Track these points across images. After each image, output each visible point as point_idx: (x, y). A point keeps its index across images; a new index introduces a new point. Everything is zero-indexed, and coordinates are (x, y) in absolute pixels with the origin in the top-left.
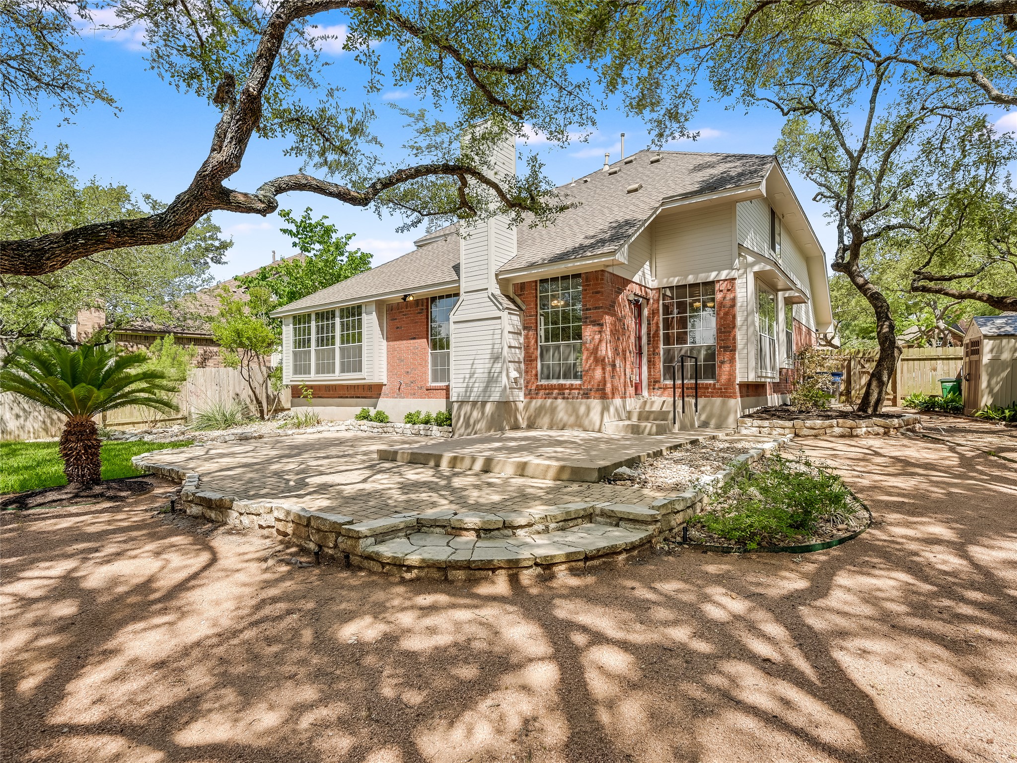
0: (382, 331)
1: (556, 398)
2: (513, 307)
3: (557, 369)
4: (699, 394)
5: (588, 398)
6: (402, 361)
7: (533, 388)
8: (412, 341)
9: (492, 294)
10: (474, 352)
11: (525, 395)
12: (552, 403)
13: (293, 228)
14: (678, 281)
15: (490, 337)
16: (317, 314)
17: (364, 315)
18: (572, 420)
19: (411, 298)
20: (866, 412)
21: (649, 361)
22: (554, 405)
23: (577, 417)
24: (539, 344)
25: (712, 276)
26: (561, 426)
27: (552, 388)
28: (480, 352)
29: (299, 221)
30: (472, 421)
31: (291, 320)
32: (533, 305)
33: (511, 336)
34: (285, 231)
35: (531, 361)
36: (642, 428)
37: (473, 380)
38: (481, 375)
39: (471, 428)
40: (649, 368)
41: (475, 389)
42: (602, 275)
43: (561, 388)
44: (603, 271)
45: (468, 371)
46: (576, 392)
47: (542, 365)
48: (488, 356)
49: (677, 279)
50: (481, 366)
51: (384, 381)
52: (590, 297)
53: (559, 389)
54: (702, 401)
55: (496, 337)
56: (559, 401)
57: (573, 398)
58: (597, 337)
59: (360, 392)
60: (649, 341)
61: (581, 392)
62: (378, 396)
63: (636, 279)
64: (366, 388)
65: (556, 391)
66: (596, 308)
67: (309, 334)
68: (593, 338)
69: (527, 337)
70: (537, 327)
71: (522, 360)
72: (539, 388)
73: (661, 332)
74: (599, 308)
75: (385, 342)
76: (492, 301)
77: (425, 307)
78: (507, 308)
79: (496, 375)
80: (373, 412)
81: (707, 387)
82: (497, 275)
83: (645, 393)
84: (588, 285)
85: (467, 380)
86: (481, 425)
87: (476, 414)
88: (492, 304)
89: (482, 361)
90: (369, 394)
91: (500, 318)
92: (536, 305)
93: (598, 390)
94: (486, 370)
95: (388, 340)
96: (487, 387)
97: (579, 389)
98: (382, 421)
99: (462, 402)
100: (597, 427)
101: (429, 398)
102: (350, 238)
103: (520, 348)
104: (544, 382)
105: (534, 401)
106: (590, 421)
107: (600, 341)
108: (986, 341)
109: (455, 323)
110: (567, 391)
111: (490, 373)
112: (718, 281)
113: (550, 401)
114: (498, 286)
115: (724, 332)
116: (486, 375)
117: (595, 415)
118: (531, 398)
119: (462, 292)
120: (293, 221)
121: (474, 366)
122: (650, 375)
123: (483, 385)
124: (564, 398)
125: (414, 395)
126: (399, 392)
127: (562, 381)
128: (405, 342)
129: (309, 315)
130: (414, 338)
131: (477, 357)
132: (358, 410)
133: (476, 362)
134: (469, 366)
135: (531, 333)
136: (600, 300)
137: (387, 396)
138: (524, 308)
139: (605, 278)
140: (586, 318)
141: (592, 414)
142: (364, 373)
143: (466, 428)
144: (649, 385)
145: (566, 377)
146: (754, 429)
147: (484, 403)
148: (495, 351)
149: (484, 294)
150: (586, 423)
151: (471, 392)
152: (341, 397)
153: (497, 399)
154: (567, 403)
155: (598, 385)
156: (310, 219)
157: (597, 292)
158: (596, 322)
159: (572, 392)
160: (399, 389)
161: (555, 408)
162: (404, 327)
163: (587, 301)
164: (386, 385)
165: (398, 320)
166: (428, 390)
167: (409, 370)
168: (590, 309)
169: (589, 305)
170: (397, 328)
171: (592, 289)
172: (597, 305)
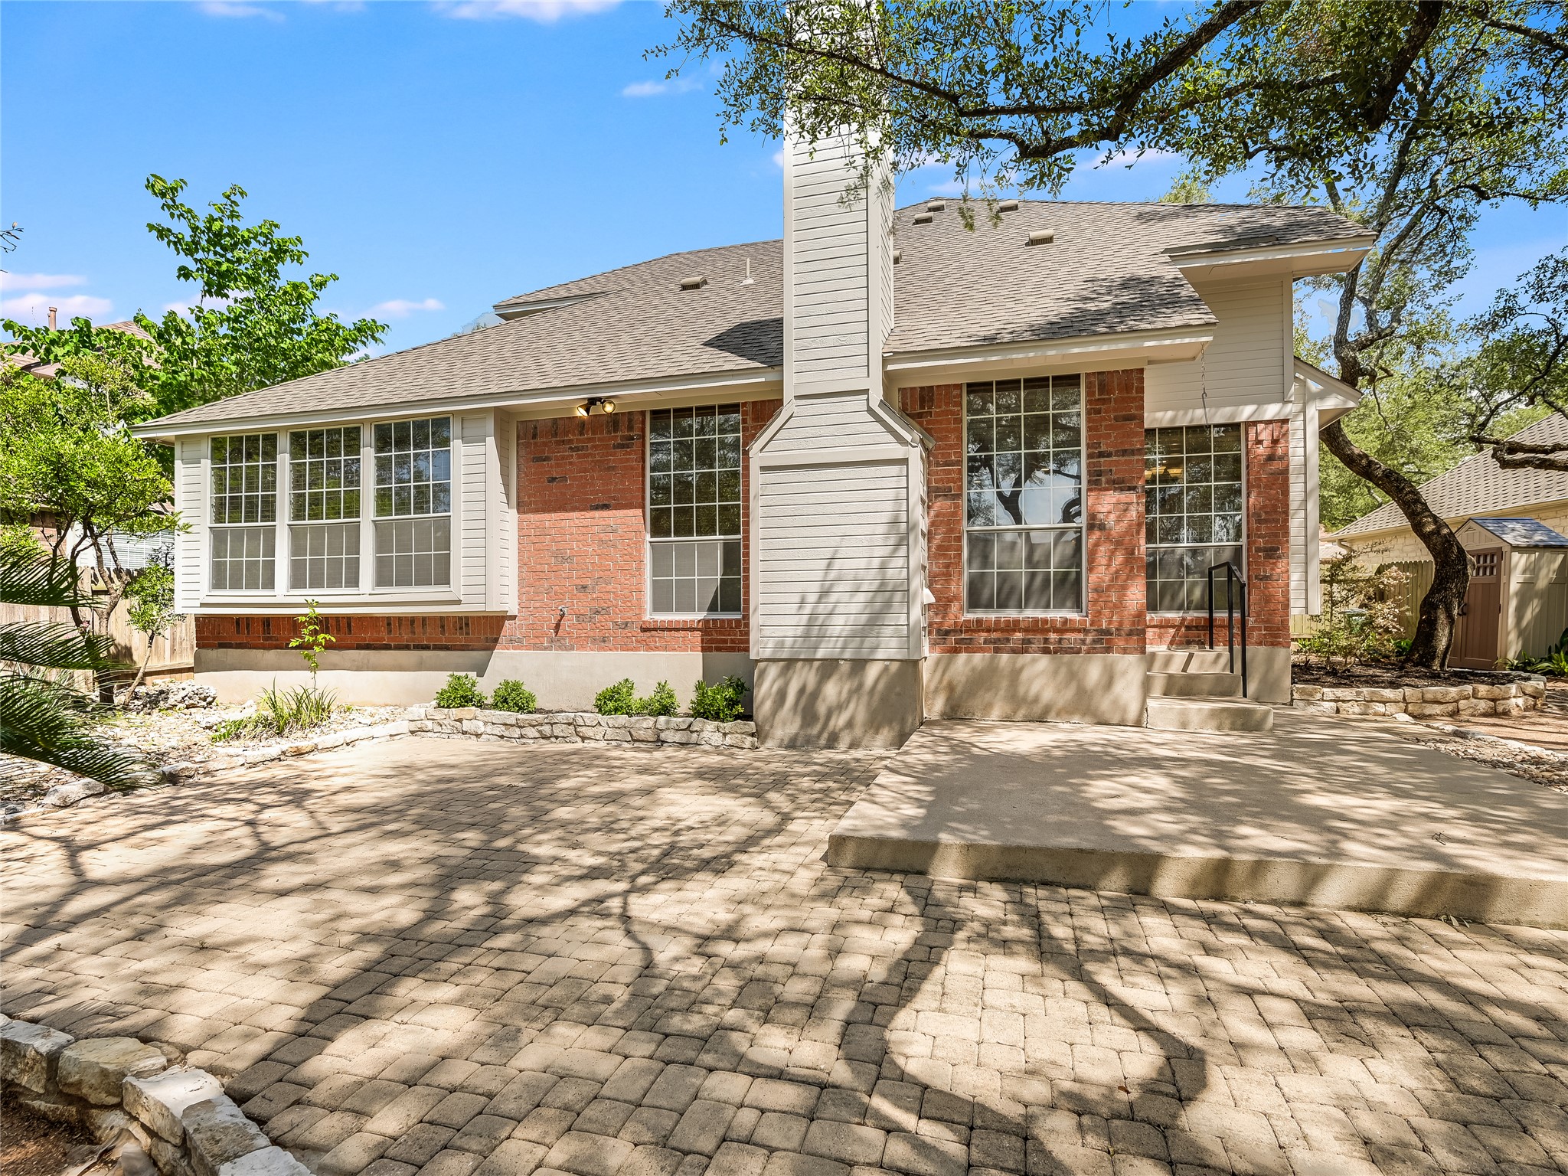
0: (506, 485)
1: (1022, 651)
5: (1108, 651)
6: (565, 559)
7: (954, 626)
8: (597, 514)
11: (932, 643)
12: (1010, 662)
13: (182, 228)
14: (1173, 419)
16: (297, 438)
17: (455, 443)
18: (1066, 698)
19: (609, 408)
20: (1429, 667)
23: (1081, 691)
24: (966, 528)
25: (1245, 413)
26: (1037, 709)
27: (1009, 627)
29: (202, 215)
31: (206, 448)
33: (920, 506)
34: (162, 233)
36: (1258, 716)
37: (826, 608)
38: (851, 598)
41: (834, 631)
42: (1141, 381)
43: (1038, 628)
44: (1141, 371)
45: (812, 587)
46: (1077, 637)
47: (972, 576)
49: (1170, 414)
50: (851, 575)
51: (512, 607)
52: (1110, 427)
56: (1032, 656)
57: (1069, 650)
58: (1128, 516)
61: (1090, 638)
62: (491, 644)
65: (1021, 636)
66: (1124, 452)
67: (271, 485)
68: (1117, 519)
70: (961, 489)
71: (926, 563)
74: (1133, 453)
75: (512, 514)
77: (636, 433)
79: (895, 596)
80: (486, 686)
82: (885, 361)
84: (1104, 401)
85: (807, 609)
87: (835, 688)
89: (852, 563)
90: (460, 638)
91: (904, 461)
93: (1129, 633)
94: (866, 586)
95: (522, 507)
96: (868, 624)
97: (1083, 631)
98: (521, 709)
100: (1132, 714)
101: (651, 649)
102: (322, 285)
103: (925, 536)
105: (960, 657)
106: (1115, 703)
108: (1516, 556)
109: (763, 469)
110: (1053, 636)
111: (877, 591)
112: (1255, 423)
113: (1005, 657)
114: (885, 390)
115: (1266, 521)
116: (866, 597)
117: (1127, 691)
118: (952, 651)
119: (788, 395)
120: (188, 214)
121: (830, 575)
123: (857, 621)
124: (1043, 651)
125: (602, 642)
126: (557, 635)
128: (575, 514)
129: (271, 439)
130: (605, 507)
132: (441, 680)
133: (836, 564)
134: (814, 576)
135: (945, 502)
136: (1137, 434)
137: (517, 643)
139: (1144, 388)
140: (1099, 473)
141: (1119, 687)
142: (456, 588)
146: (1327, 705)
147: (860, 665)
149: (859, 403)
150: (1105, 705)
151: (820, 636)
152: (368, 647)
153: (896, 654)
154: (1054, 661)
156: (233, 215)
157: (1128, 419)
158: (1123, 482)
159: (1067, 636)
160: (558, 626)
161: (1021, 669)
162: (574, 479)
163: (1100, 436)
164: (514, 617)
165: (553, 462)
166: (644, 630)
167: (589, 582)
168: (1109, 455)
169: (1107, 445)
170: (553, 479)
171: (1115, 410)
172: (1127, 447)
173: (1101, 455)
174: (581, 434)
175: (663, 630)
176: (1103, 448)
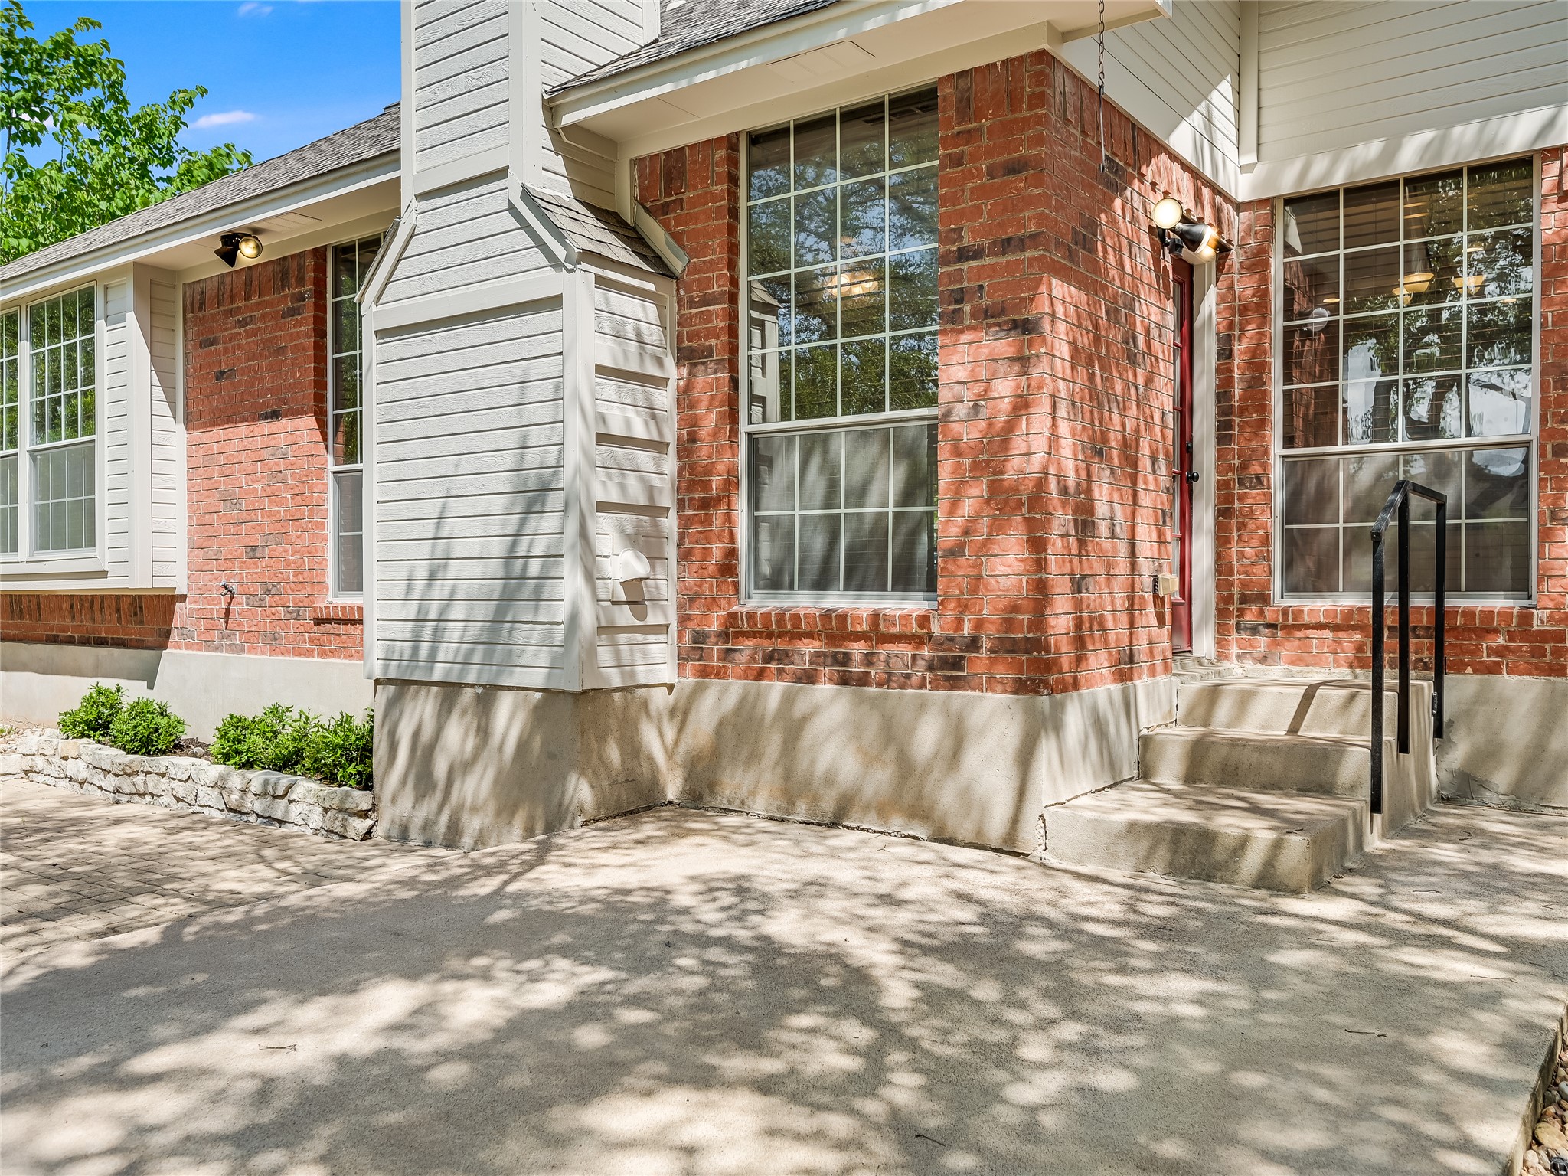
1: (809, 678)
2: (618, 251)
3: (819, 544)
4: (1449, 655)
5: (954, 683)
7: (714, 625)
8: (269, 428)
9: (526, 195)
10: (447, 466)
11: (682, 658)
12: (788, 700)
15: (511, 395)
17: (100, 324)
18: (880, 780)
19: (252, 252)
21: (1224, 512)
22: (801, 707)
23: (905, 767)
24: (744, 427)
25: (1526, 131)
26: (828, 805)
27: (790, 629)
28: (467, 464)
30: (440, 769)
32: (716, 252)
33: (608, 387)
35: (706, 504)
37: (441, 590)
38: (475, 569)
39: (438, 796)
40: (1221, 540)
41: (454, 632)
42: (1041, 78)
44: (1042, 56)
45: (424, 549)
46: (904, 650)
47: (755, 523)
48: (503, 482)
50: (476, 526)
51: (175, 576)
52: (981, 192)
53: (831, 638)
54: (1460, 687)
55: (535, 392)
56: (824, 690)
57: (886, 681)
58: (1005, 387)
59: (108, 625)
60: (1224, 427)
61: (926, 652)
62: (162, 641)
63: (1181, 140)
64: (124, 607)
65: (808, 647)
66: (1007, 245)
68: (984, 395)
69: (686, 398)
70: (734, 349)
71: (667, 500)
72: (733, 629)
73: (1277, 390)
74: (1022, 243)
75: (178, 435)
76: (526, 226)
77: (309, 287)
78: (587, 256)
79: (534, 567)
80: (125, 705)
81: (1486, 626)
82: (551, 109)
83: (1205, 643)
84: (968, 136)
85: (419, 587)
86: (477, 786)
87: (456, 737)
88: (523, 239)
89: (480, 505)
90: (133, 630)
91: (554, 302)
92: (733, 249)
93: (1006, 647)
94: (498, 547)
95: (191, 422)
96: (497, 621)
97: (917, 640)
98: (144, 745)
99: (403, 684)
100: (996, 828)
101: (324, 654)
103: (658, 446)
104: (759, 603)
105: (715, 685)
106: (966, 794)
107: (1022, 404)
109: (382, 334)
110: (858, 649)
111: (509, 557)
112: (1552, 154)
113: (779, 688)
114: (558, 163)
116: (495, 567)
117: (989, 767)
118: (704, 673)
119: (407, 198)
121: (449, 527)
122: (1222, 569)
123: (484, 611)
124: (844, 680)
125: (273, 641)
126: (227, 627)
127: (837, 600)
128: (243, 430)
130: (275, 415)
131: (460, 486)
133: (455, 507)
134: (428, 528)
135: (703, 378)
136: (1030, 201)
137: (186, 640)
138: (678, 265)
139: (1054, 94)
140: (959, 297)
142: (102, 556)
143: (420, 796)
144: (1222, 613)
145: (859, 578)
147: (488, 694)
148: (532, 458)
149: (493, 199)
150: (946, 799)
151: (436, 641)
152: (54, 640)
153: (537, 678)
154: (860, 701)
155: (1009, 623)
157: (1014, 168)
158: (1003, 311)
159: (884, 651)
160: (227, 612)
161: (805, 720)
162: (243, 371)
163: (962, 214)
164: (183, 598)
165: (220, 346)
166: (319, 622)
167: (258, 541)
168: (978, 254)
169: (975, 233)
170: (221, 374)
171: (989, 153)
172: (1011, 232)
173: (963, 255)
174: (248, 297)
175: (338, 621)
176: (967, 240)
